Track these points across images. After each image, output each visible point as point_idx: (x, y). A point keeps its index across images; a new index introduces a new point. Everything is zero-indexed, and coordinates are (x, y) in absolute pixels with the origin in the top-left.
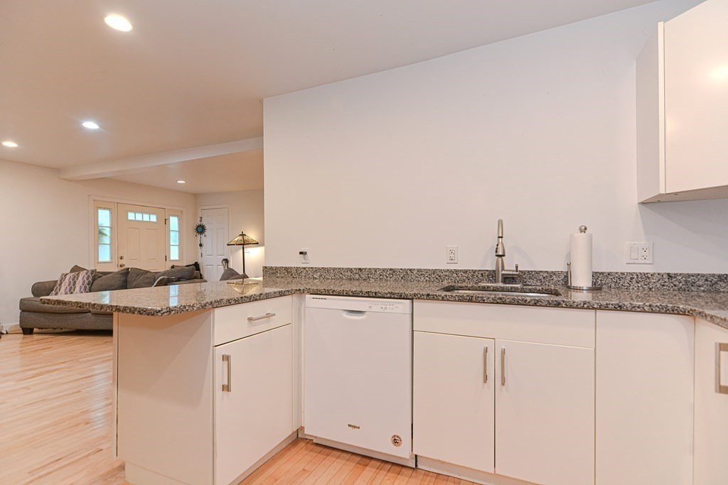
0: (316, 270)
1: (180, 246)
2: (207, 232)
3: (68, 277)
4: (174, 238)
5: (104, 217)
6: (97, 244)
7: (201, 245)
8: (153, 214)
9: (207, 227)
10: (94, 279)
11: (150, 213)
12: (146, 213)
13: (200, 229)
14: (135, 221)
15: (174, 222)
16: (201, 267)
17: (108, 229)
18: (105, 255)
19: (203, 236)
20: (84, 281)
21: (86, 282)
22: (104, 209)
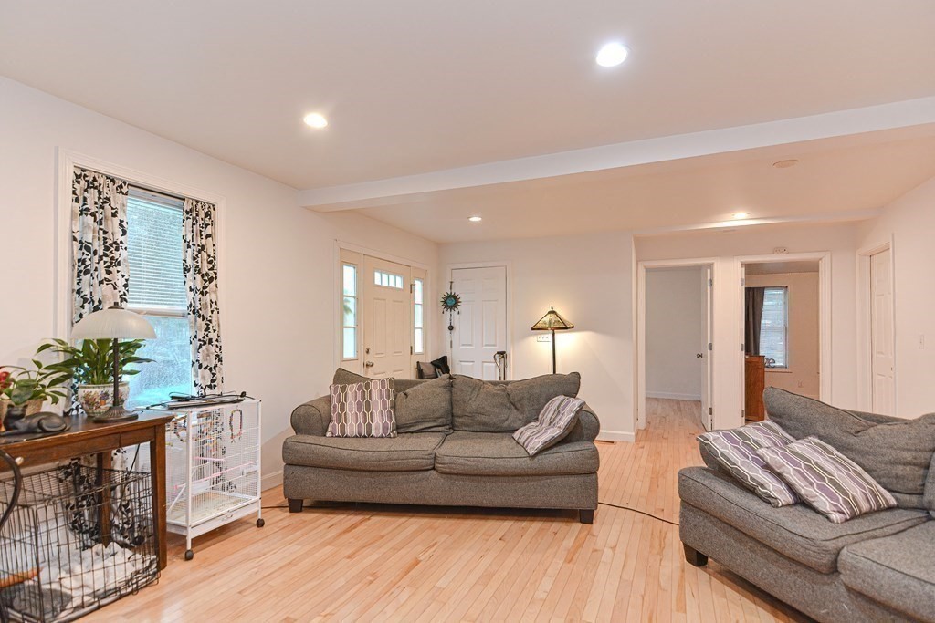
1: (424, 329)
2: (461, 307)
4: (419, 315)
5: (349, 279)
6: (343, 327)
7: (451, 328)
8: (399, 275)
9: (462, 298)
10: (395, 397)
11: (396, 274)
12: (392, 273)
13: (450, 302)
14: (380, 287)
16: (449, 364)
17: (352, 300)
19: (455, 313)
20: (384, 402)
21: (388, 405)
22: (350, 264)
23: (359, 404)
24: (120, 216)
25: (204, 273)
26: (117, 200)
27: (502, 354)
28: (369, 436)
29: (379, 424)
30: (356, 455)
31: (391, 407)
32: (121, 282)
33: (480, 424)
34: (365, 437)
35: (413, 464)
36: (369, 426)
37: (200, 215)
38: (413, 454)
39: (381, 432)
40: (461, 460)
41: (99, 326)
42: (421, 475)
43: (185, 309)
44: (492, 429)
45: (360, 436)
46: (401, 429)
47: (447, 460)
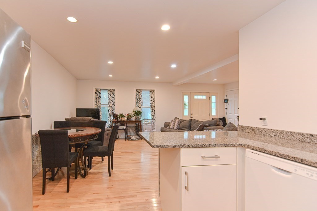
0: (273, 131)
1: (217, 109)
2: (229, 102)
3: (173, 121)
4: (214, 106)
5: (186, 98)
6: (184, 109)
7: (226, 109)
8: (204, 95)
9: (229, 100)
11: (203, 95)
12: (202, 95)
13: (226, 101)
14: (197, 99)
15: (214, 98)
16: (226, 119)
17: (187, 103)
18: (186, 113)
19: (227, 104)
22: (186, 95)
24: (141, 94)
25: (153, 101)
26: (141, 92)
28: (173, 129)
31: (178, 124)
32: (141, 103)
37: (152, 92)
39: (175, 128)
41: (139, 109)
43: (150, 106)
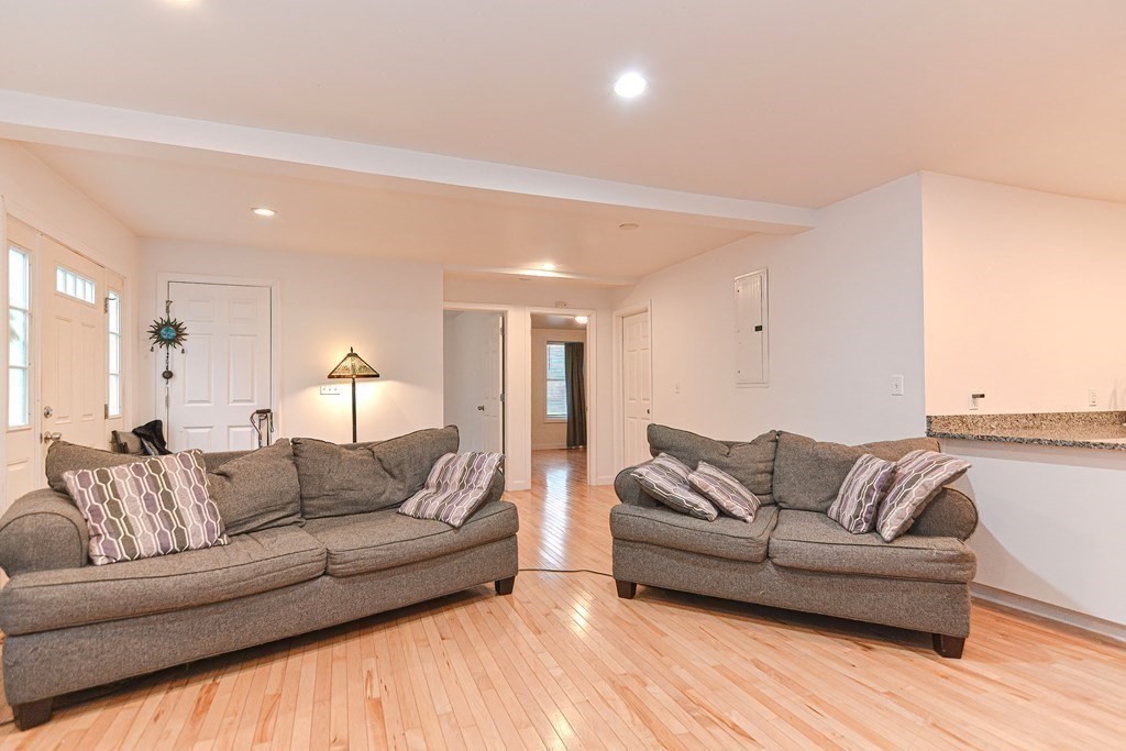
1: (122, 375)
2: (189, 343)
4: (114, 354)
6: (7, 365)
7: (167, 375)
8: (91, 279)
9: (189, 327)
11: (86, 277)
12: (82, 275)
13: (167, 334)
14: (63, 297)
16: (167, 434)
17: (21, 317)
20: (197, 492)
21: (206, 494)
22: (20, 247)
23: (149, 499)
27: (264, 413)
28: (183, 548)
29: (198, 525)
30: (190, 581)
31: (211, 497)
33: (347, 503)
34: (174, 552)
35: (296, 573)
36: (180, 533)
38: (296, 559)
39: (204, 539)
40: (371, 552)
42: (307, 588)
44: (364, 508)
45: (166, 552)
46: (235, 528)
47: (350, 556)
